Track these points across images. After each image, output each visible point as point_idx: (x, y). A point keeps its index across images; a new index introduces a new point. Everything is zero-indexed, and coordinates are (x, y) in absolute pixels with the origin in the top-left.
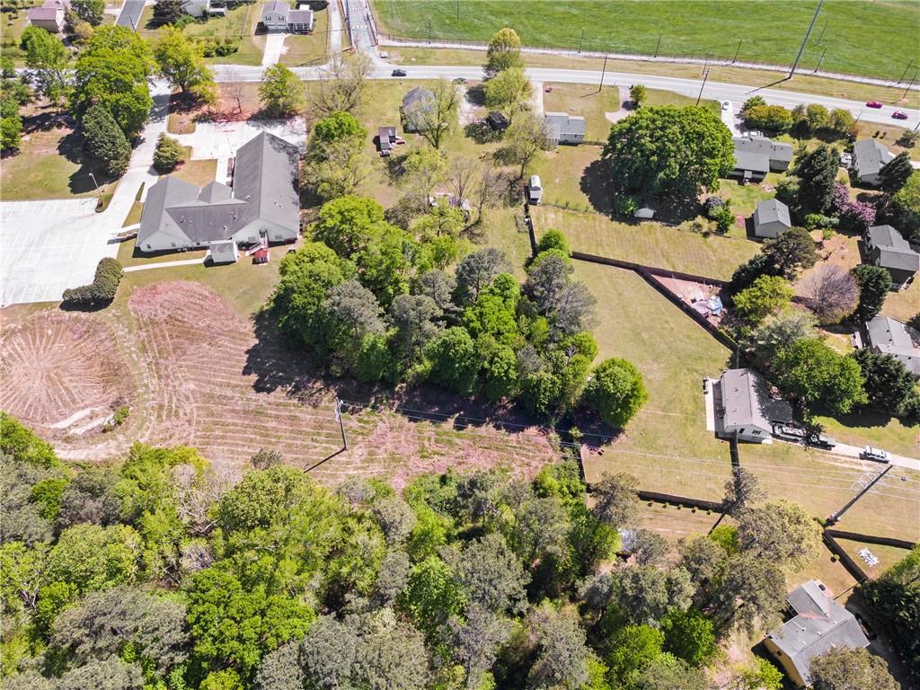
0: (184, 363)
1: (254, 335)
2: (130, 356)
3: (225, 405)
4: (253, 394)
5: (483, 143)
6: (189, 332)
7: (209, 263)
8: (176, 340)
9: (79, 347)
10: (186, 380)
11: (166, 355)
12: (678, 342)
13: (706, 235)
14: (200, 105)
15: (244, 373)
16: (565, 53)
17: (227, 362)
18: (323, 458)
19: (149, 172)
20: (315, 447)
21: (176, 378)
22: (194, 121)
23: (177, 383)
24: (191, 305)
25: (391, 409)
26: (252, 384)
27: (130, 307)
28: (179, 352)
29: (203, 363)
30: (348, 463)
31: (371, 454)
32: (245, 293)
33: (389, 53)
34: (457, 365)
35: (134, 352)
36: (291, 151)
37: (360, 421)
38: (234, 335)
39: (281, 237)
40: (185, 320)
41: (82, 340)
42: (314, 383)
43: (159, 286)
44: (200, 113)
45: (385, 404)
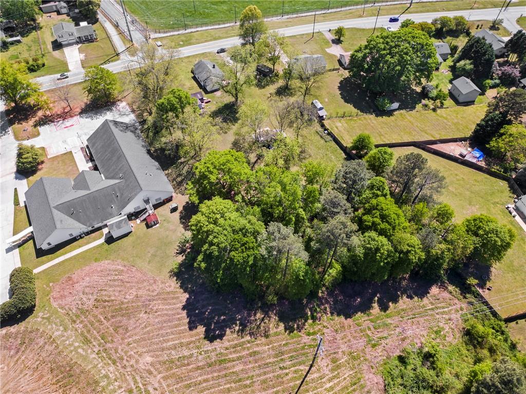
0: (130, 339)
1: (182, 291)
2: (77, 353)
3: (188, 364)
4: (208, 346)
5: (264, 87)
6: (121, 308)
7: (110, 240)
8: (113, 320)
9: (19, 362)
10: (140, 355)
11: (110, 339)
12: (473, 186)
13: (434, 110)
14: (35, 112)
15: (191, 329)
16: (274, 19)
17: (169, 324)
18: (299, 382)
19: (16, 178)
20: (287, 374)
21: (130, 357)
22: (35, 126)
23: (133, 362)
24: (111, 283)
25: (326, 313)
26: (202, 336)
27: (55, 305)
28: (121, 331)
29: (148, 332)
30: (321, 378)
31: (334, 361)
32: (154, 256)
33: (161, 42)
34: (382, 264)
35: (79, 347)
36: (132, 129)
37: (309, 334)
38: (164, 297)
39: (160, 199)
40: (113, 298)
41: (20, 353)
42: (255, 315)
43: (73, 276)
44: (37, 118)
45: (320, 312)
